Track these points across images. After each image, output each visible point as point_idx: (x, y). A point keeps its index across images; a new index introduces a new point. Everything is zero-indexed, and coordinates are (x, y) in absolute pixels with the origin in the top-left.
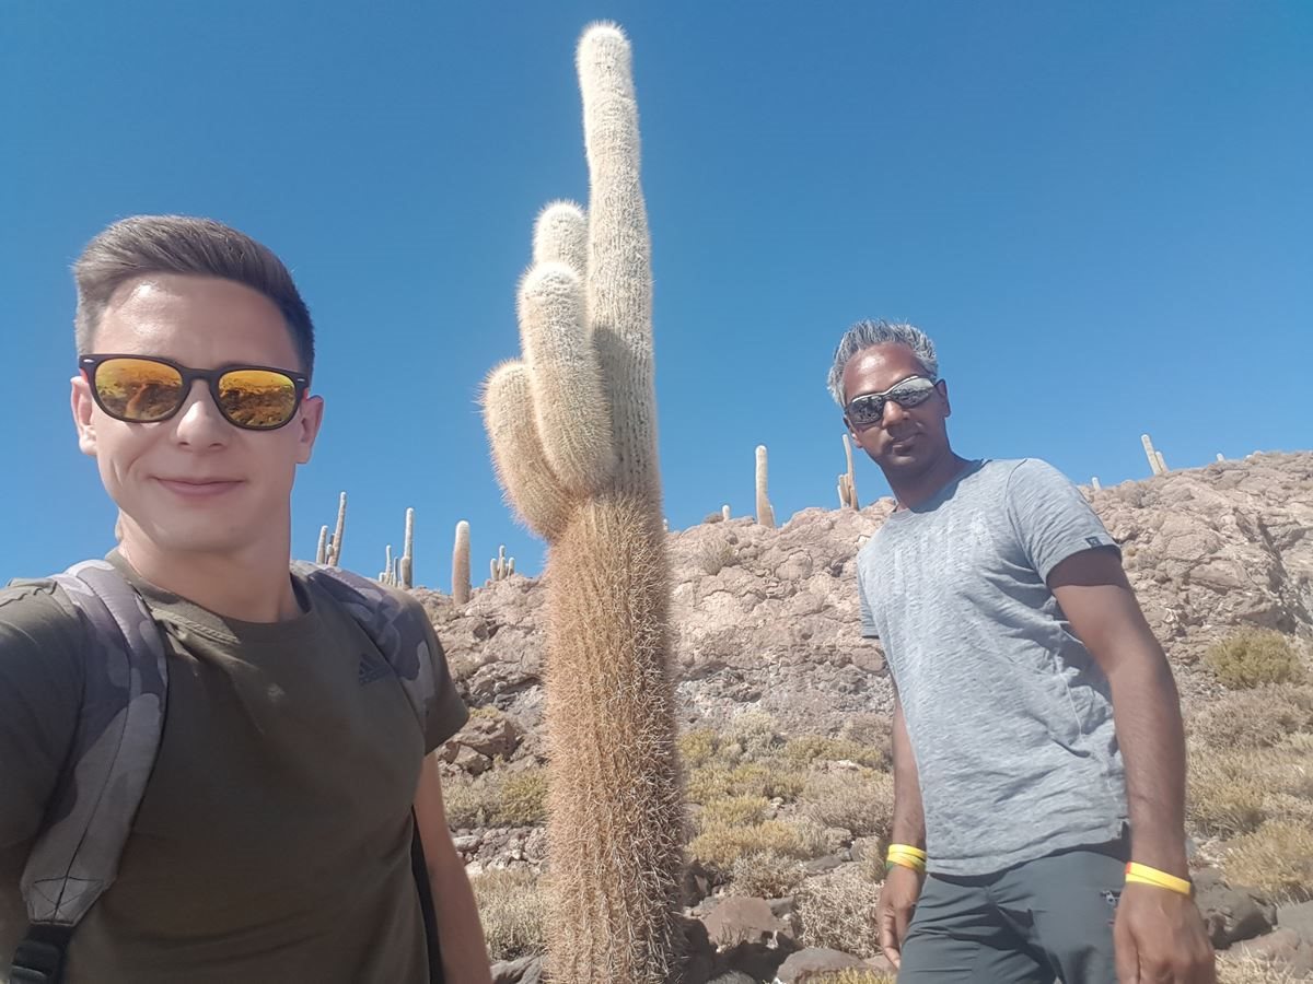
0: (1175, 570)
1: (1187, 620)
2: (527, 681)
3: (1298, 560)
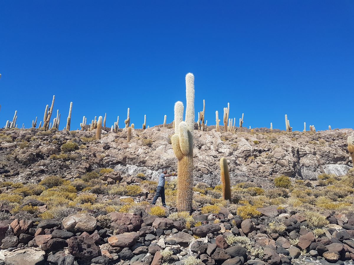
0: (275, 160)
1: (274, 172)
2: (118, 163)
3: (303, 160)
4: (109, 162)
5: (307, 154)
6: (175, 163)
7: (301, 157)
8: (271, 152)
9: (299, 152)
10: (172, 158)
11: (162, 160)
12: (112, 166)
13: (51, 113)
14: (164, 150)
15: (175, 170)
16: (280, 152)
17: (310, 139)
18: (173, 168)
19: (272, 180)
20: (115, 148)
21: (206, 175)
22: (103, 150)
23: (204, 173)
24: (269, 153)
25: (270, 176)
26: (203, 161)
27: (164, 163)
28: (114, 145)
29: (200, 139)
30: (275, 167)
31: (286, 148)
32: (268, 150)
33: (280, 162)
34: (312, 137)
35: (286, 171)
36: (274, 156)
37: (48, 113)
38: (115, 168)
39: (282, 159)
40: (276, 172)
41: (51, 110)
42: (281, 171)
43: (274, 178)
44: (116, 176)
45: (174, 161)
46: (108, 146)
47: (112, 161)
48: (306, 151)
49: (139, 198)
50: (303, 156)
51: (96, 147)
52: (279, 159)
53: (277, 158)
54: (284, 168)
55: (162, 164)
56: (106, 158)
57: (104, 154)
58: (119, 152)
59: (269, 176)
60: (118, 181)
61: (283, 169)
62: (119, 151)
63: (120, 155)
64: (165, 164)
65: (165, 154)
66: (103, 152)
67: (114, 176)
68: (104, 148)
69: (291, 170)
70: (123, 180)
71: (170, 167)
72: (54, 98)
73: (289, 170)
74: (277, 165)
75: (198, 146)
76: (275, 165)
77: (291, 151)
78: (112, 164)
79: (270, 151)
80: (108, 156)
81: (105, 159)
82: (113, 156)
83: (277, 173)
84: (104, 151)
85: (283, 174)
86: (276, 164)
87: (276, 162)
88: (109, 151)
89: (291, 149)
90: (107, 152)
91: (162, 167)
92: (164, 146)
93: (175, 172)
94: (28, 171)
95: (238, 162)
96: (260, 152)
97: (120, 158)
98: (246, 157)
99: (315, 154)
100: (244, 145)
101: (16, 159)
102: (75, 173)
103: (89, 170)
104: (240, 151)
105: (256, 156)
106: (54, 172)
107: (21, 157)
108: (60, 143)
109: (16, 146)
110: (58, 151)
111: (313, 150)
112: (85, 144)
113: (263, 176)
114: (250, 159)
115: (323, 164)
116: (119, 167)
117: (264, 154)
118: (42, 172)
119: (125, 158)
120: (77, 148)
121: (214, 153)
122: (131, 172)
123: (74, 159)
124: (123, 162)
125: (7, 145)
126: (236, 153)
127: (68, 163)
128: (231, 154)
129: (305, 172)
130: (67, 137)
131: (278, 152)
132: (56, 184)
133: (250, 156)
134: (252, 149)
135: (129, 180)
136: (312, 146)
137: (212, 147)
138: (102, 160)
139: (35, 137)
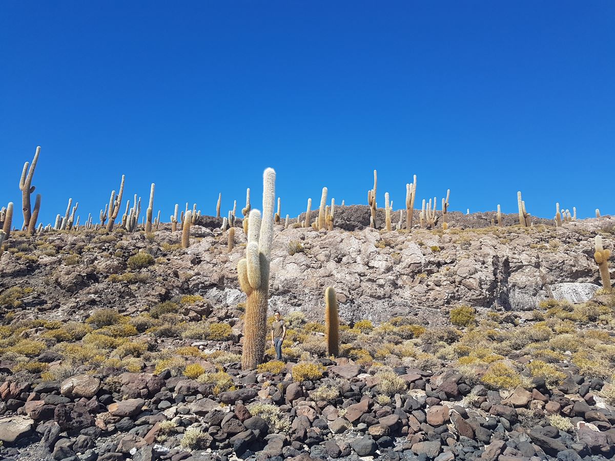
0: (458, 279)
1: (454, 298)
2: (212, 285)
3: (517, 278)
4: (199, 284)
5: (524, 266)
6: (297, 285)
7: (513, 271)
8: (454, 266)
9: (510, 263)
10: (292, 278)
11: (278, 282)
12: (203, 290)
13: (120, 204)
14: (281, 266)
15: (297, 297)
16: (468, 266)
17: (533, 240)
18: (294, 294)
19: (448, 313)
20: (208, 262)
21: (344, 305)
22: (191, 265)
23: (341, 302)
24: (452, 267)
25: (446, 305)
26: (341, 282)
27: (280, 285)
28: (206, 257)
29: (341, 246)
30: (457, 291)
31: (484, 257)
32: (452, 262)
33: (465, 282)
34: (539, 237)
35: (474, 297)
36: (458, 273)
37: (115, 204)
38: (208, 294)
39: (470, 277)
40: (459, 299)
41: (119, 199)
42: (466, 297)
43: (451, 309)
44: (202, 308)
45: (296, 283)
46: (200, 258)
47: (203, 283)
48: (521, 262)
49: (220, 344)
50: (516, 270)
51: (180, 261)
52: (465, 278)
53: (461, 275)
54: (472, 291)
55: (277, 287)
56: (194, 277)
57: (192, 273)
58: (215, 268)
59: (442, 305)
60: (204, 317)
61: (469, 294)
62: (214, 266)
63: (215, 274)
64: (282, 288)
65: (283, 271)
66: (190, 269)
67: (199, 308)
68: (192, 262)
69: (483, 295)
70: (212, 314)
71: (290, 291)
72: (123, 179)
73: (480, 295)
74: (462, 287)
75: (337, 257)
76: (458, 287)
77: (491, 263)
78: (202, 287)
79: (454, 264)
80: (198, 274)
81: (193, 280)
82: (205, 274)
83: (461, 301)
84: (192, 267)
85: (470, 301)
86: (460, 285)
87: (460, 283)
88: (199, 266)
89: (492, 260)
90: (197, 268)
91: (278, 291)
92: (282, 258)
93: (297, 300)
94: (72, 302)
95: (400, 283)
96: (439, 265)
97: (215, 278)
98: (413, 274)
99: (538, 265)
100: (413, 254)
101: (57, 283)
102: (142, 303)
103: (165, 297)
104: (404, 264)
105: (430, 273)
106: (111, 304)
107: (65, 280)
108: (126, 254)
109: (60, 262)
110: (122, 267)
111: (534, 260)
112: (165, 255)
113: (433, 305)
114: (418, 278)
115: (552, 283)
116: (214, 292)
117: (443, 269)
118: (93, 303)
119: (222, 279)
120: (151, 263)
121: (361, 268)
122: (230, 300)
123: (143, 281)
124: (219, 284)
125: (47, 259)
126: (398, 268)
127: (133, 287)
128: (389, 269)
129: (516, 297)
130: (140, 244)
131: (465, 265)
132: (109, 323)
133: (420, 272)
134: (423, 260)
135: (222, 314)
136: (534, 252)
137: (359, 259)
138: (187, 281)
139: (90, 246)
